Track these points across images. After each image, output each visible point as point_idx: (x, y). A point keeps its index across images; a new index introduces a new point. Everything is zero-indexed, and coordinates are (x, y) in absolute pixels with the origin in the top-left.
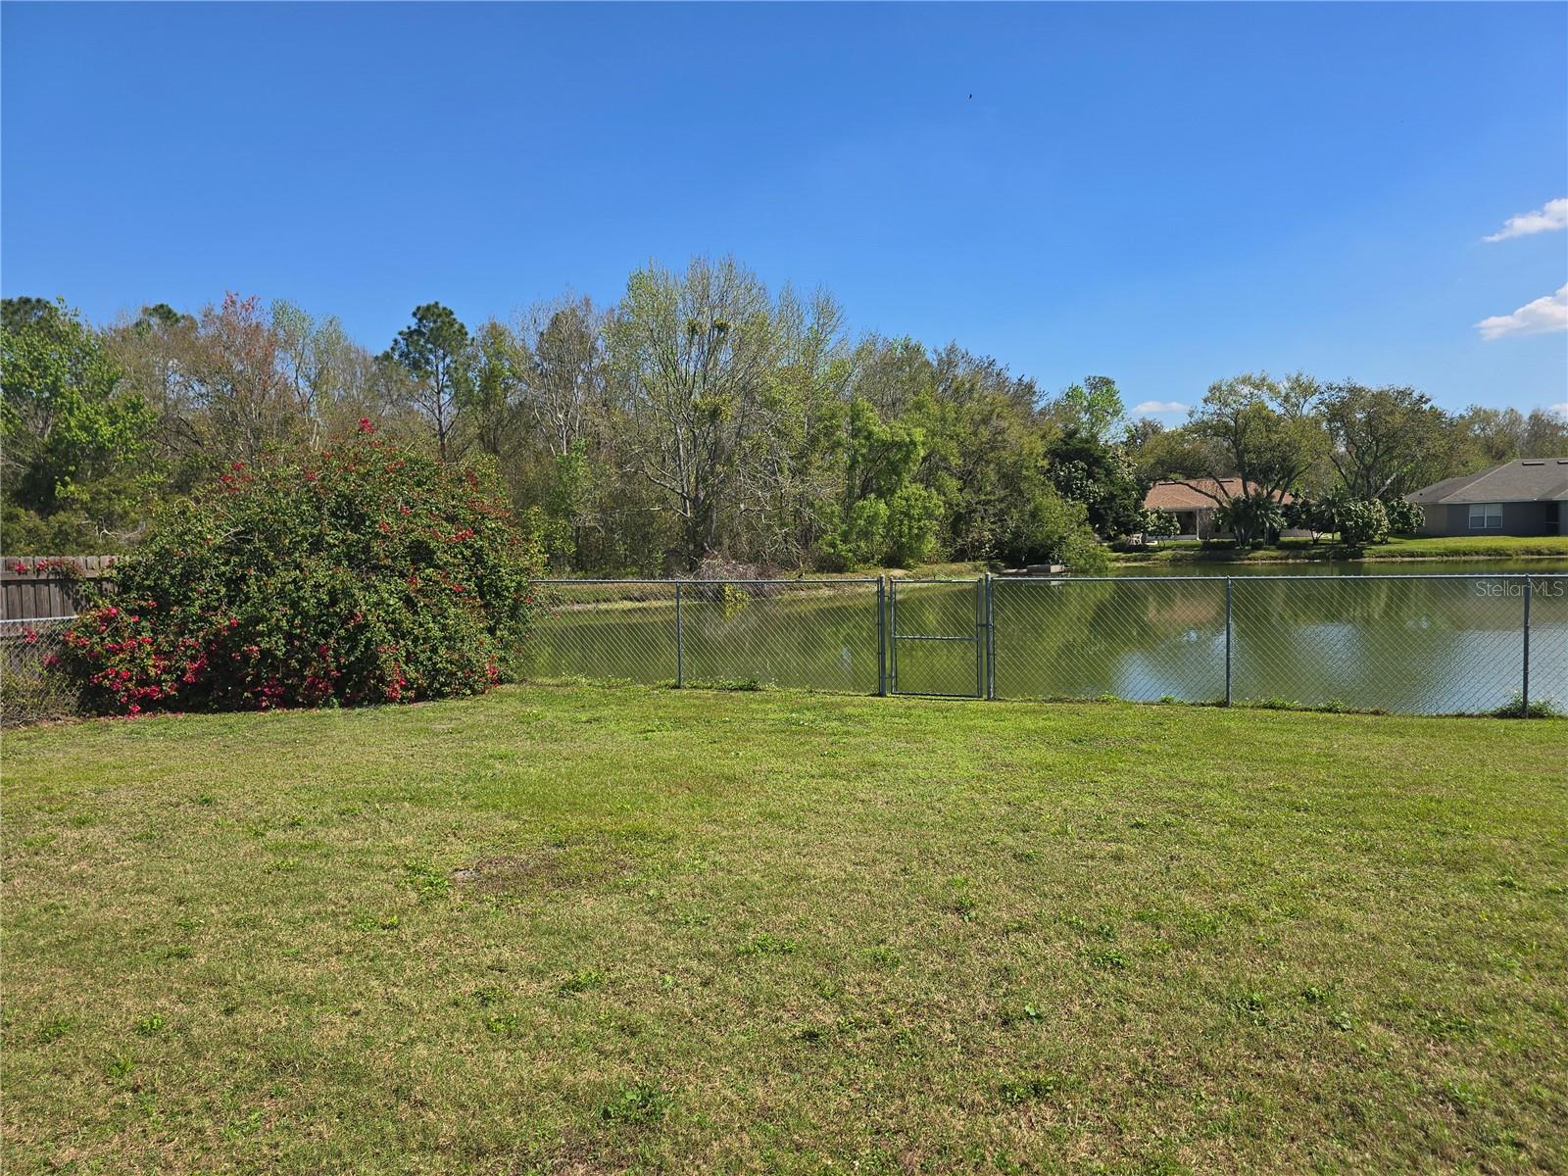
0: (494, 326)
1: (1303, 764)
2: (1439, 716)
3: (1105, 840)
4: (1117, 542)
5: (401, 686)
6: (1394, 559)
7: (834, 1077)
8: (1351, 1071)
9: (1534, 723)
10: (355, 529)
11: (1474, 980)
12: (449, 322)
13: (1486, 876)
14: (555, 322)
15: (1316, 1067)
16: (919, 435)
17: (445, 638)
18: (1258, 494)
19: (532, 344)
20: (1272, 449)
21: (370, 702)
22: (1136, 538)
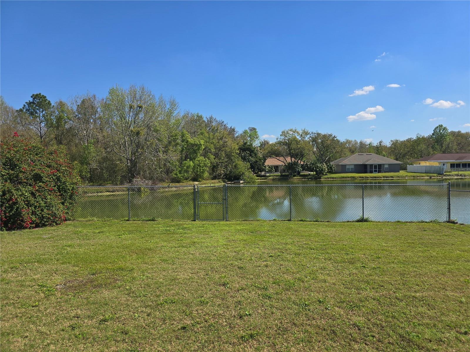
0: (61, 102)
1: (311, 236)
2: (343, 222)
3: (263, 261)
4: (258, 174)
5: (30, 223)
6: (329, 179)
7: (192, 340)
8: (332, 321)
9: (365, 223)
10: (12, 170)
11: (358, 293)
12: (44, 100)
13: (359, 265)
14: (83, 102)
15: (323, 321)
16: (202, 142)
17: (46, 206)
18: (295, 161)
19: (75, 108)
20: (298, 149)
21: (18, 229)
22: (263, 173)
